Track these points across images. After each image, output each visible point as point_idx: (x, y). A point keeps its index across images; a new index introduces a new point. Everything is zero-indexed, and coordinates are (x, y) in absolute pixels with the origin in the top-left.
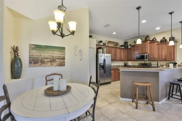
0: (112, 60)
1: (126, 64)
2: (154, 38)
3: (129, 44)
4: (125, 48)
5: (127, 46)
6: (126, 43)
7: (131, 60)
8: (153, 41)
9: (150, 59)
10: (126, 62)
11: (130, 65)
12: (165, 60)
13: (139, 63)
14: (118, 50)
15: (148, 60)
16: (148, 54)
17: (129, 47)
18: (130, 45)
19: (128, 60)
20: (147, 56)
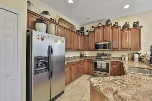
0: (66, 50)
1: (82, 54)
2: (116, 23)
3: (85, 30)
4: (81, 34)
5: (84, 32)
6: (82, 28)
7: (88, 50)
8: (115, 26)
9: (112, 48)
10: (83, 52)
11: (87, 55)
12: (130, 49)
13: (97, 54)
14: (74, 35)
15: (110, 49)
16: (110, 43)
17: (87, 33)
18: (87, 31)
19: (85, 50)
20: (108, 44)
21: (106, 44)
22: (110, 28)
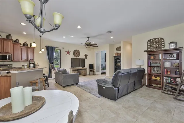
8: (16, 42)
20: (9, 56)
21: (7, 56)
22: (11, 43)
